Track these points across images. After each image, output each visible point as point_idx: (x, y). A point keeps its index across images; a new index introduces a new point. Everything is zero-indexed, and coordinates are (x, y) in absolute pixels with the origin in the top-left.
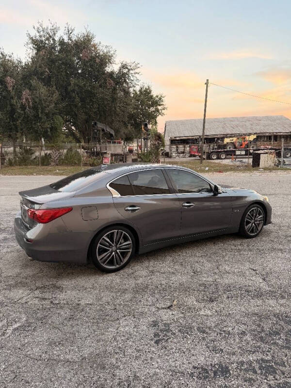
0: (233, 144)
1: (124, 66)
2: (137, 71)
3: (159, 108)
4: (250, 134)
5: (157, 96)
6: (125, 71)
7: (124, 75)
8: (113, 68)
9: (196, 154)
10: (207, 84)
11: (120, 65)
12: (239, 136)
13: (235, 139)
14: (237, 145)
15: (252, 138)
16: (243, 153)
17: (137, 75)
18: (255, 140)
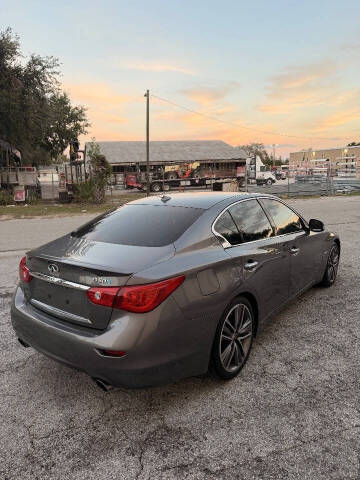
0: (176, 173)
1: (35, 61)
2: (55, 69)
3: (82, 123)
4: (192, 162)
5: (76, 108)
6: (39, 68)
7: (36, 73)
8: (20, 61)
9: (135, 185)
10: (147, 95)
11: (29, 59)
12: (180, 163)
13: (177, 167)
14: (180, 174)
15: (195, 166)
16: (189, 183)
17: (55, 76)
18: (199, 169)
